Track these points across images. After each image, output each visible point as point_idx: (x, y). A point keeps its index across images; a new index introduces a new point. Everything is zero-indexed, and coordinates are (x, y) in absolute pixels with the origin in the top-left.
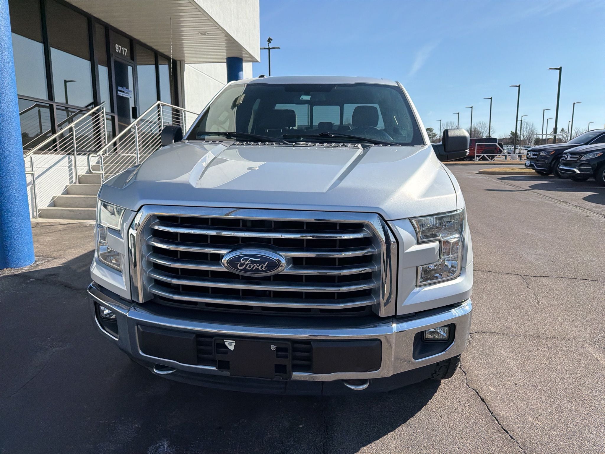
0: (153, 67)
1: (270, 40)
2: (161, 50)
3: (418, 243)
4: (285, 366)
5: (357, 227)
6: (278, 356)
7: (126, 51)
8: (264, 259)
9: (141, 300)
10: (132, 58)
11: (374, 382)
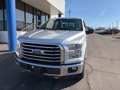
0: (45, 16)
1: (70, 10)
2: (46, 13)
3: (69, 50)
4: (42, 72)
5: (57, 46)
6: (41, 70)
7: (39, 13)
8: (39, 51)
9: (20, 58)
10: (41, 14)
11: (60, 77)
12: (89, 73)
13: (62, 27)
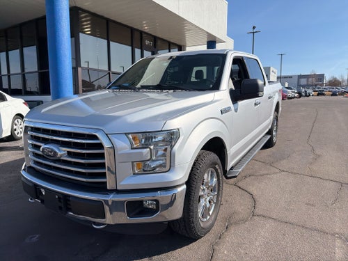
2: (172, 41)
3: (133, 148)
6: (59, 201)
7: (151, 43)
10: (155, 47)
12: (237, 223)
13: (193, 79)
